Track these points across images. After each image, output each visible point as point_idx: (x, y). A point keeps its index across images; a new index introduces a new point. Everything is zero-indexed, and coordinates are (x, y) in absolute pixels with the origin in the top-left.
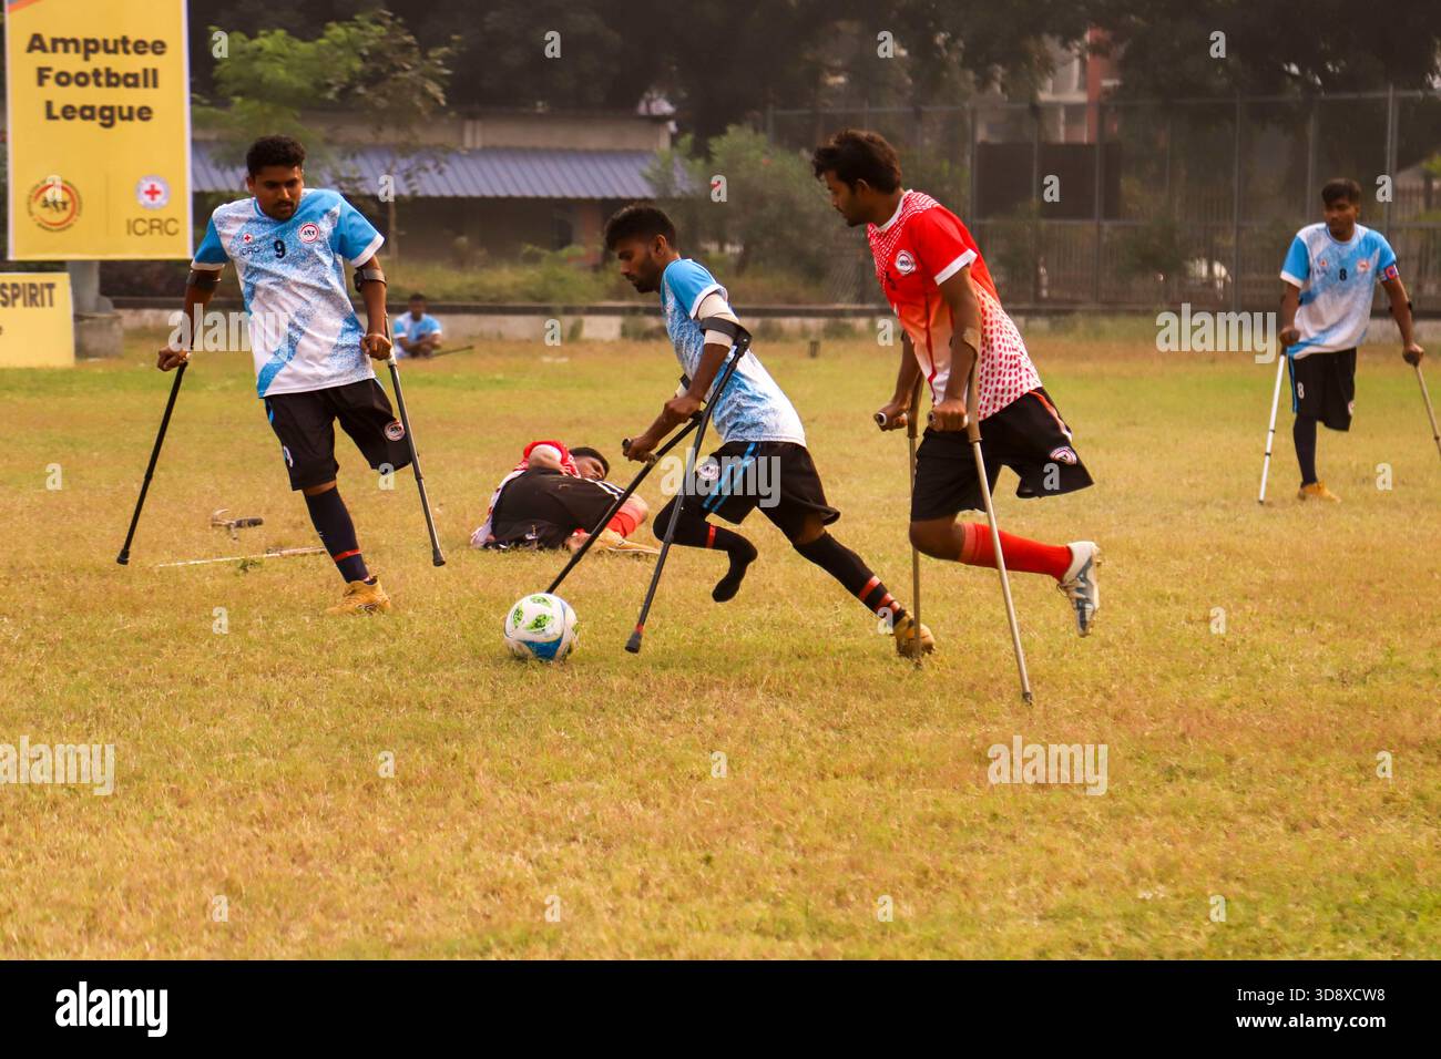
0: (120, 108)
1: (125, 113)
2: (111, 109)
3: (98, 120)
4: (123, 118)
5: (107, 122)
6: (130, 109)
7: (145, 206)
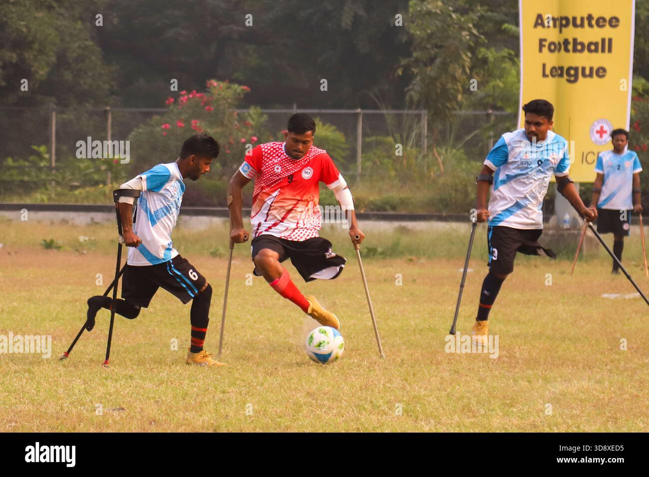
0: (584, 69)
1: (587, 72)
2: (576, 69)
3: (565, 76)
4: (584, 75)
5: (573, 79)
6: (591, 69)
7: (596, 142)
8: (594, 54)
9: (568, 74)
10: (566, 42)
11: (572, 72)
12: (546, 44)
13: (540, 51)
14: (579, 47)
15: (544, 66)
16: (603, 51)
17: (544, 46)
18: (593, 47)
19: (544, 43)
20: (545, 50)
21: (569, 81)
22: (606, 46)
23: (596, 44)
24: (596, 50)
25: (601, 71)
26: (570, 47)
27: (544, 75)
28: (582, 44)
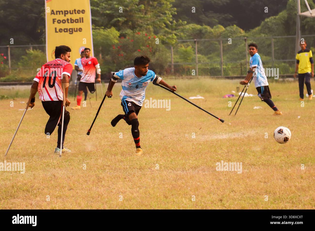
8: (77, 24)
9: (70, 31)
10: (68, 20)
11: (71, 30)
12: (56, 21)
13: (54, 23)
14: (72, 21)
15: (56, 29)
16: (80, 22)
17: (55, 21)
18: (77, 21)
19: (55, 20)
20: (56, 23)
21: (70, 33)
22: (81, 20)
23: (78, 20)
24: (78, 22)
25: (80, 29)
26: (69, 21)
27: (56, 32)
28: (73, 20)
